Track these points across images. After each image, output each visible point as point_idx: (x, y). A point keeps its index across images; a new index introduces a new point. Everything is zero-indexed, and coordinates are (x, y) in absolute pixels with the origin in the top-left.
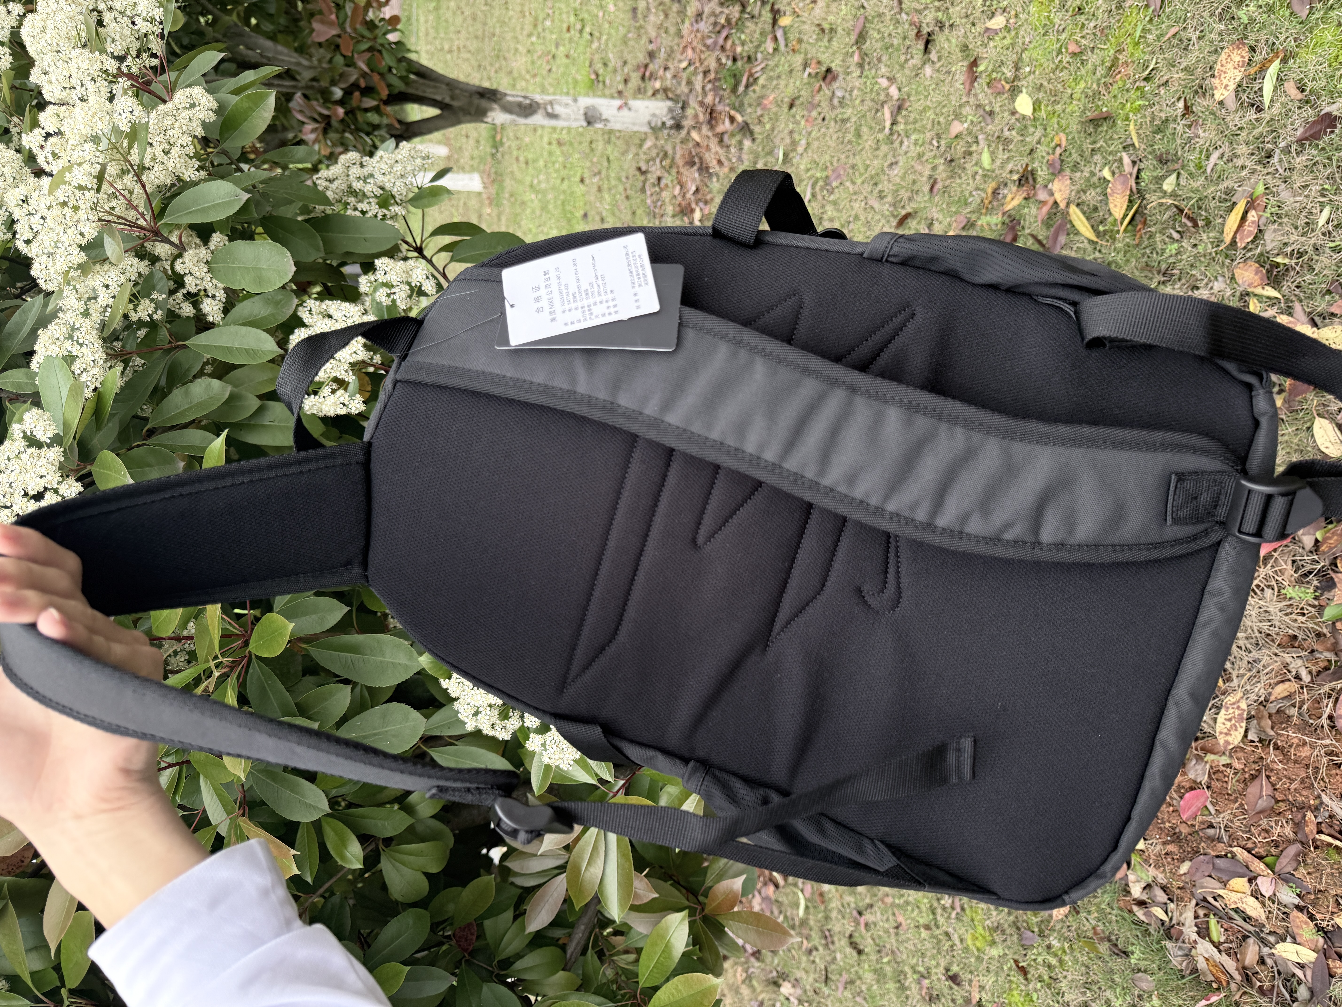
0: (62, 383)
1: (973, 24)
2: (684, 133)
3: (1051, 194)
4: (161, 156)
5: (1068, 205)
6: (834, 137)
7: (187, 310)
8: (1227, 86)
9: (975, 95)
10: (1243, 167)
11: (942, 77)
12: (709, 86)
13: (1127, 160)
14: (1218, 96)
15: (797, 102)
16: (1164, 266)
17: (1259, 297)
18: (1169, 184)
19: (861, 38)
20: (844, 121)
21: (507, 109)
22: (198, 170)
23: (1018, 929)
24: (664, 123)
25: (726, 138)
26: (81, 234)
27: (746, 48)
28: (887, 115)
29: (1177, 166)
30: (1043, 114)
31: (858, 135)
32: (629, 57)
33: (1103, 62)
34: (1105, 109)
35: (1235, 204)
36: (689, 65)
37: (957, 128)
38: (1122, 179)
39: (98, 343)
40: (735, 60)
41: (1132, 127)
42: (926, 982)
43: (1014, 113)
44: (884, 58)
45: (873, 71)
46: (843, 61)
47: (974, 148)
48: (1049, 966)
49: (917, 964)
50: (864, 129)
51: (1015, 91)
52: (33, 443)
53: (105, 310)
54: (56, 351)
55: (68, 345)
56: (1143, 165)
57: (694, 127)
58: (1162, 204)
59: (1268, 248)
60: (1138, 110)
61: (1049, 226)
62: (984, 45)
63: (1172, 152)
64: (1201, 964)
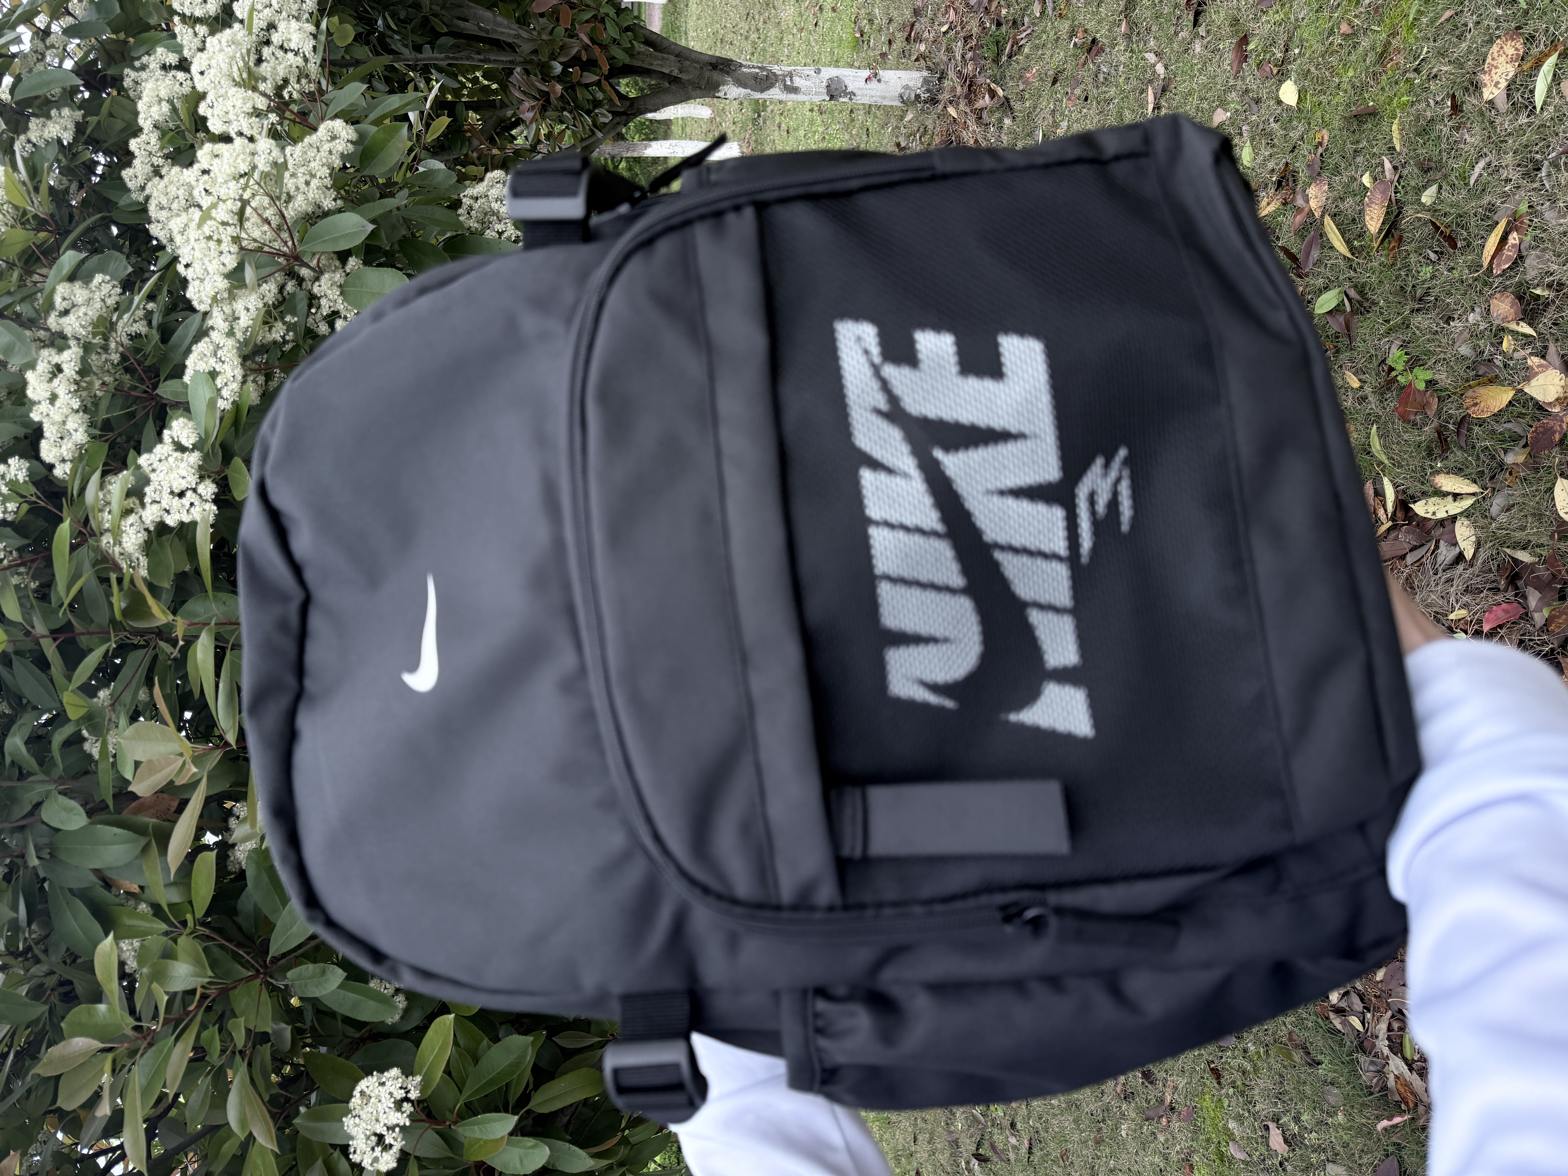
0: (207, 395)
2: (940, 107)
3: (1307, 201)
4: (303, 187)
5: (1322, 216)
6: (1095, 120)
7: (324, 329)
8: (1497, 83)
9: (1243, 79)
10: (1508, 181)
11: (1210, 55)
12: (970, 55)
13: (1388, 165)
14: (1487, 95)
15: (1061, 77)
16: (1419, 292)
17: (1514, 333)
18: (1428, 197)
19: (1131, 3)
20: (1109, 101)
21: (741, 82)
22: (335, 200)
24: (918, 97)
25: (985, 115)
26: (224, 264)
27: (1012, 11)
28: (1151, 98)
29: (1439, 175)
30: (1308, 105)
31: (1120, 118)
33: (1373, 48)
34: (1371, 104)
35: (1497, 223)
36: (950, 28)
37: (1220, 116)
38: (1382, 187)
39: (237, 361)
40: (999, 24)
41: (1395, 127)
43: (1279, 102)
44: (1154, 28)
45: (1141, 45)
46: (1109, 30)
48: (1244, 1072)
50: (1127, 112)
51: (1282, 76)
52: (180, 447)
53: (247, 330)
54: (203, 367)
55: (212, 361)
56: (1405, 172)
57: (951, 102)
58: (1419, 219)
59: (1528, 277)
60: (1403, 106)
61: (1303, 238)
62: (1256, 19)
63: (1435, 159)
64: (1391, 1082)
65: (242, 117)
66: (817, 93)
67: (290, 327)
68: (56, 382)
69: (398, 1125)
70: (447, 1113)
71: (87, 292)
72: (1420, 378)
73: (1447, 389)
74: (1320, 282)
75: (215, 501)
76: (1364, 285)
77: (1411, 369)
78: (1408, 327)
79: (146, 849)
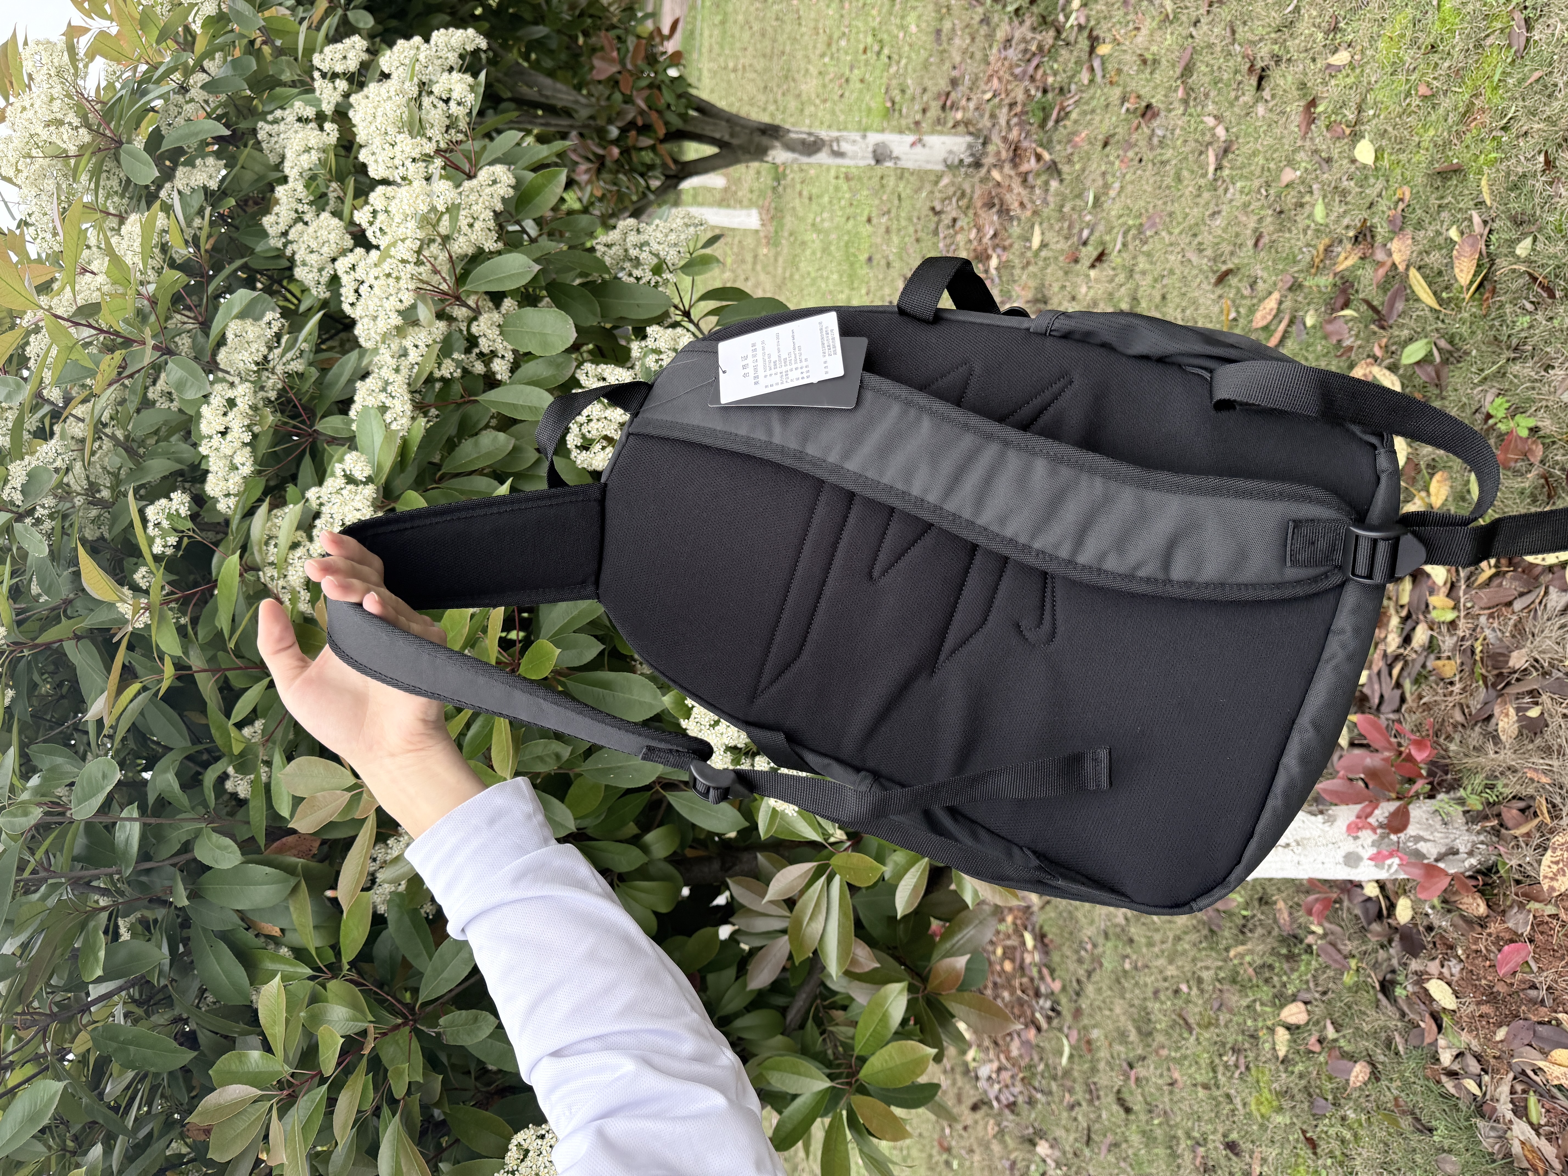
0: (375, 430)
1: (1314, 60)
2: (983, 171)
3: (1390, 254)
4: (465, 229)
5: (1407, 268)
6: (1151, 181)
7: (479, 368)
9: (1312, 139)
11: (1275, 118)
12: (1015, 120)
13: (1477, 219)
15: (1112, 141)
16: (1514, 341)
18: (1523, 249)
19: (1188, 70)
20: (1163, 163)
21: (790, 147)
22: (495, 241)
23: (1310, 1095)
24: (961, 161)
25: (1030, 178)
26: (401, 301)
27: (1059, 78)
28: (1212, 159)
29: (1533, 228)
30: (1386, 163)
31: (1179, 179)
32: (929, 83)
33: (1456, 108)
34: (1455, 161)
36: (994, 96)
37: (1289, 175)
38: (1471, 241)
39: (407, 397)
40: (1045, 91)
41: (1484, 182)
42: (1201, 1150)
43: (1353, 161)
44: (1213, 94)
45: (1199, 108)
46: (1166, 96)
47: (1307, 198)
48: (1342, 1140)
49: (1193, 1129)
50: (1185, 173)
51: (1356, 137)
52: (351, 480)
53: (413, 367)
54: (372, 402)
55: (382, 397)
56: (1495, 226)
57: (995, 166)
58: (1514, 271)
60: (1492, 163)
61: (1385, 291)
62: (1325, 83)
63: (1529, 212)
64: (1516, 1149)
65: (408, 163)
66: (863, 158)
67: (457, 364)
68: (231, 415)
71: (257, 329)
72: (1522, 426)
73: (1549, 437)
74: (1406, 333)
76: (1453, 336)
77: (1513, 417)
78: (1504, 374)
79: (295, 890)
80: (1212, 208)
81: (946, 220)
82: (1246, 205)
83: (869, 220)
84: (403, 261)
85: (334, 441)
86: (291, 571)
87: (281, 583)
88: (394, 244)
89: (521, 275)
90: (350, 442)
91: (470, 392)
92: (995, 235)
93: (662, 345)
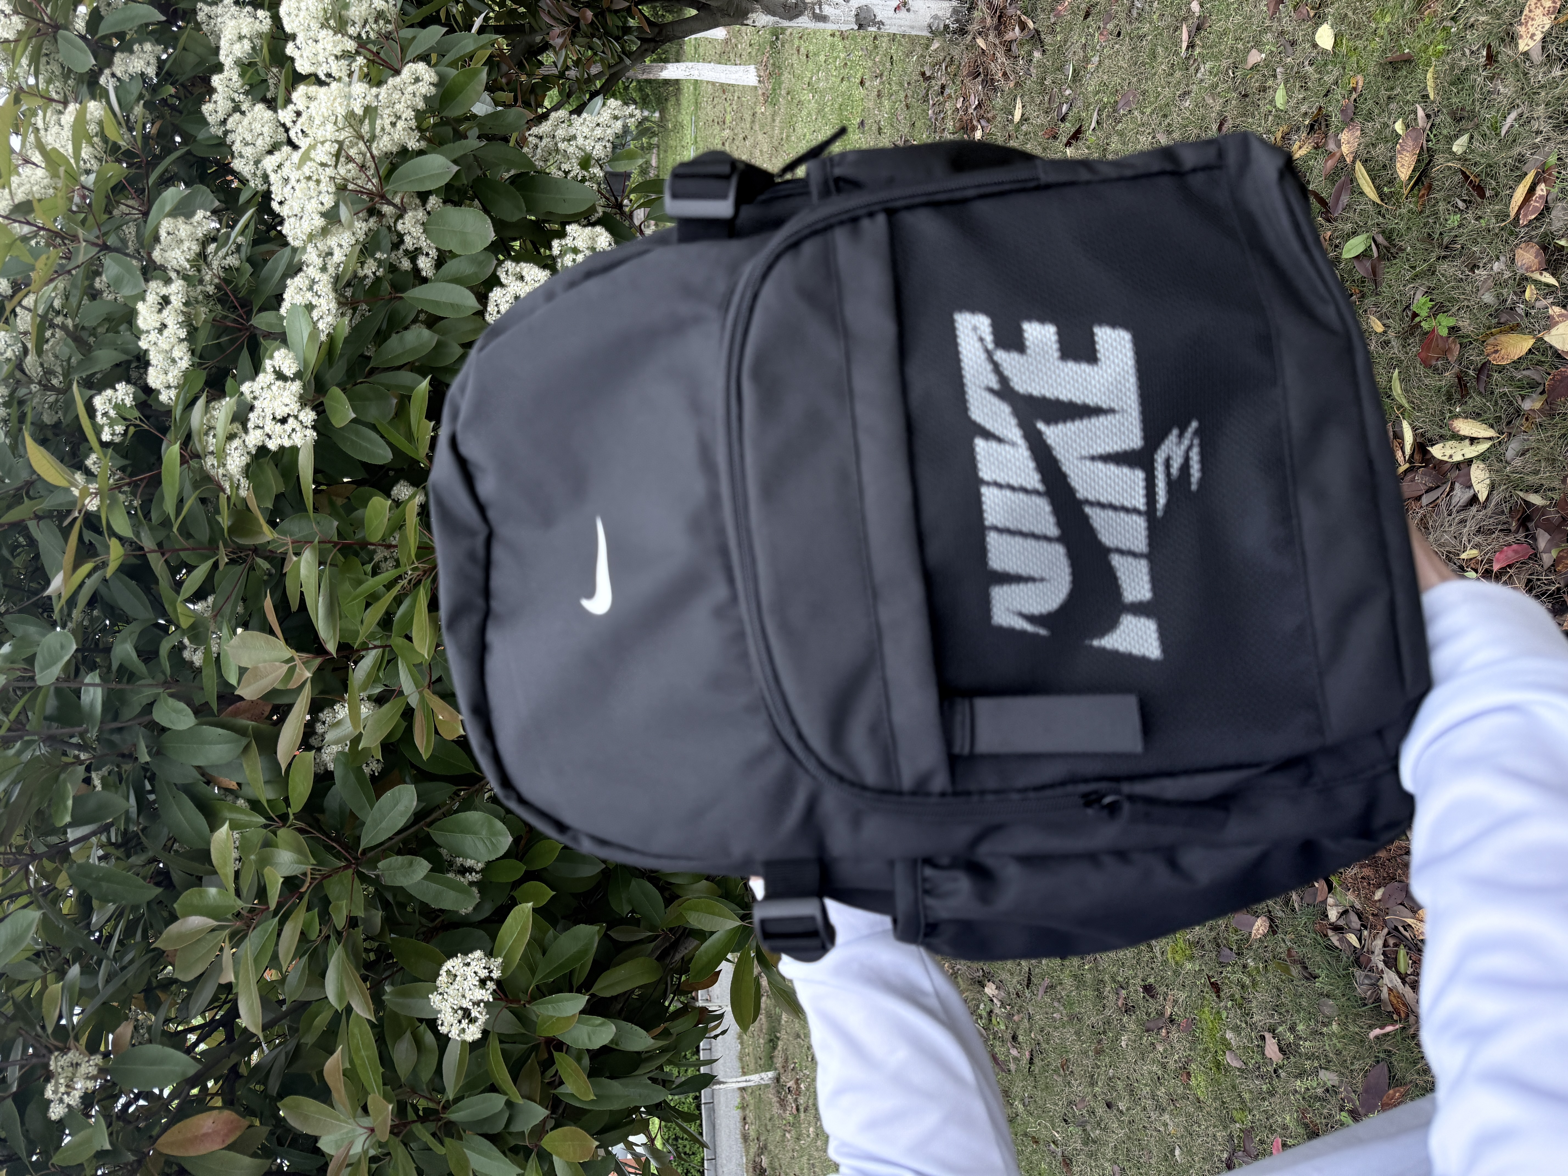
0: (304, 327)
2: (969, 38)
3: (1339, 146)
4: (388, 127)
5: (1354, 162)
6: (1127, 57)
7: (406, 264)
8: (1533, 35)
9: (1279, 20)
10: (1538, 132)
13: (1421, 113)
14: (1522, 46)
15: (1094, 11)
16: (1446, 240)
17: (1536, 282)
18: (1459, 146)
20: (1141, 38)
21: (771, 9)
22: (418, 141)
23: (1218, 945)
24: (946, 27)
25: (1014, 47)
26: (322, 204)
28: (1185, 36)
29: (1471, 125)
30: (1344, 49)
31: (1154, 55)
34: (1407, 51)
35: (1526, 174)
37: (1255, 57)
38: (1414, 134)
39: (332, 295)
41: (1429, 75)
42: (1123, 993)
43: (1315, 46)
47: (1270, 83)
48: (1243, 987)
49: (1117, 974)
50: (1160, 49)
51: (1319, 19)
52: (280, 376)
53: (339, 266)
54: (300, 300)
55: (309, 295)
56: (1438, 120)
57: (980, 33)
58: (1450, 168)
59: (1553, 228)
60: (1439, 55)
61: (1333, 182)
63: (1468, 108)
64: (1385, 994)
65: (331, 59)
66: (845, 22)
67: (380, 263)
68: (165, 312)
69: (482, 1001)
70: (521, 995)
71: (188, 227)
72: (1443, 324)
73: (1468, 336)
74: (1349, 227)
75: (314, 428)
76: (1392, 231)
77: (1435, 316)
78: (1433, 273)
79: (246, 749)
80: (1183, 88)
81: (936, 86)
82: (1214, 86)
83: (862, 83)
84: (323, 165)
85: (268, 335)
86: (229, 461)
87: (221, 471)
88: (312, 147)
89: (440, 175)
90: (282, 339)
91: (398, 287)
92: (979, 105)
93: (581, 244)
